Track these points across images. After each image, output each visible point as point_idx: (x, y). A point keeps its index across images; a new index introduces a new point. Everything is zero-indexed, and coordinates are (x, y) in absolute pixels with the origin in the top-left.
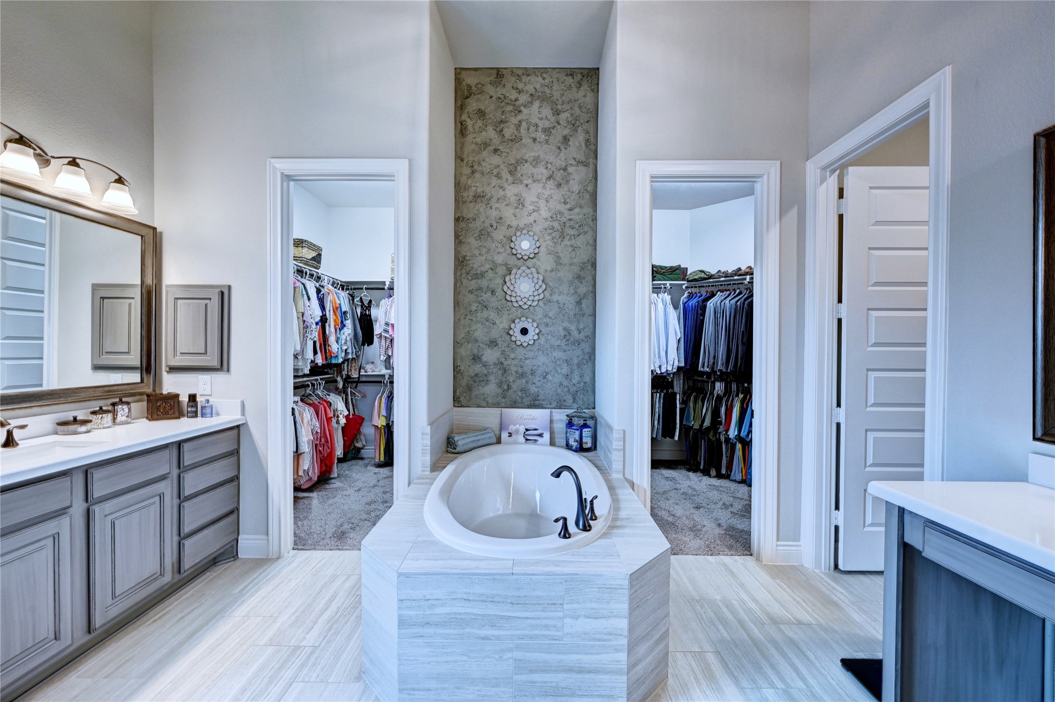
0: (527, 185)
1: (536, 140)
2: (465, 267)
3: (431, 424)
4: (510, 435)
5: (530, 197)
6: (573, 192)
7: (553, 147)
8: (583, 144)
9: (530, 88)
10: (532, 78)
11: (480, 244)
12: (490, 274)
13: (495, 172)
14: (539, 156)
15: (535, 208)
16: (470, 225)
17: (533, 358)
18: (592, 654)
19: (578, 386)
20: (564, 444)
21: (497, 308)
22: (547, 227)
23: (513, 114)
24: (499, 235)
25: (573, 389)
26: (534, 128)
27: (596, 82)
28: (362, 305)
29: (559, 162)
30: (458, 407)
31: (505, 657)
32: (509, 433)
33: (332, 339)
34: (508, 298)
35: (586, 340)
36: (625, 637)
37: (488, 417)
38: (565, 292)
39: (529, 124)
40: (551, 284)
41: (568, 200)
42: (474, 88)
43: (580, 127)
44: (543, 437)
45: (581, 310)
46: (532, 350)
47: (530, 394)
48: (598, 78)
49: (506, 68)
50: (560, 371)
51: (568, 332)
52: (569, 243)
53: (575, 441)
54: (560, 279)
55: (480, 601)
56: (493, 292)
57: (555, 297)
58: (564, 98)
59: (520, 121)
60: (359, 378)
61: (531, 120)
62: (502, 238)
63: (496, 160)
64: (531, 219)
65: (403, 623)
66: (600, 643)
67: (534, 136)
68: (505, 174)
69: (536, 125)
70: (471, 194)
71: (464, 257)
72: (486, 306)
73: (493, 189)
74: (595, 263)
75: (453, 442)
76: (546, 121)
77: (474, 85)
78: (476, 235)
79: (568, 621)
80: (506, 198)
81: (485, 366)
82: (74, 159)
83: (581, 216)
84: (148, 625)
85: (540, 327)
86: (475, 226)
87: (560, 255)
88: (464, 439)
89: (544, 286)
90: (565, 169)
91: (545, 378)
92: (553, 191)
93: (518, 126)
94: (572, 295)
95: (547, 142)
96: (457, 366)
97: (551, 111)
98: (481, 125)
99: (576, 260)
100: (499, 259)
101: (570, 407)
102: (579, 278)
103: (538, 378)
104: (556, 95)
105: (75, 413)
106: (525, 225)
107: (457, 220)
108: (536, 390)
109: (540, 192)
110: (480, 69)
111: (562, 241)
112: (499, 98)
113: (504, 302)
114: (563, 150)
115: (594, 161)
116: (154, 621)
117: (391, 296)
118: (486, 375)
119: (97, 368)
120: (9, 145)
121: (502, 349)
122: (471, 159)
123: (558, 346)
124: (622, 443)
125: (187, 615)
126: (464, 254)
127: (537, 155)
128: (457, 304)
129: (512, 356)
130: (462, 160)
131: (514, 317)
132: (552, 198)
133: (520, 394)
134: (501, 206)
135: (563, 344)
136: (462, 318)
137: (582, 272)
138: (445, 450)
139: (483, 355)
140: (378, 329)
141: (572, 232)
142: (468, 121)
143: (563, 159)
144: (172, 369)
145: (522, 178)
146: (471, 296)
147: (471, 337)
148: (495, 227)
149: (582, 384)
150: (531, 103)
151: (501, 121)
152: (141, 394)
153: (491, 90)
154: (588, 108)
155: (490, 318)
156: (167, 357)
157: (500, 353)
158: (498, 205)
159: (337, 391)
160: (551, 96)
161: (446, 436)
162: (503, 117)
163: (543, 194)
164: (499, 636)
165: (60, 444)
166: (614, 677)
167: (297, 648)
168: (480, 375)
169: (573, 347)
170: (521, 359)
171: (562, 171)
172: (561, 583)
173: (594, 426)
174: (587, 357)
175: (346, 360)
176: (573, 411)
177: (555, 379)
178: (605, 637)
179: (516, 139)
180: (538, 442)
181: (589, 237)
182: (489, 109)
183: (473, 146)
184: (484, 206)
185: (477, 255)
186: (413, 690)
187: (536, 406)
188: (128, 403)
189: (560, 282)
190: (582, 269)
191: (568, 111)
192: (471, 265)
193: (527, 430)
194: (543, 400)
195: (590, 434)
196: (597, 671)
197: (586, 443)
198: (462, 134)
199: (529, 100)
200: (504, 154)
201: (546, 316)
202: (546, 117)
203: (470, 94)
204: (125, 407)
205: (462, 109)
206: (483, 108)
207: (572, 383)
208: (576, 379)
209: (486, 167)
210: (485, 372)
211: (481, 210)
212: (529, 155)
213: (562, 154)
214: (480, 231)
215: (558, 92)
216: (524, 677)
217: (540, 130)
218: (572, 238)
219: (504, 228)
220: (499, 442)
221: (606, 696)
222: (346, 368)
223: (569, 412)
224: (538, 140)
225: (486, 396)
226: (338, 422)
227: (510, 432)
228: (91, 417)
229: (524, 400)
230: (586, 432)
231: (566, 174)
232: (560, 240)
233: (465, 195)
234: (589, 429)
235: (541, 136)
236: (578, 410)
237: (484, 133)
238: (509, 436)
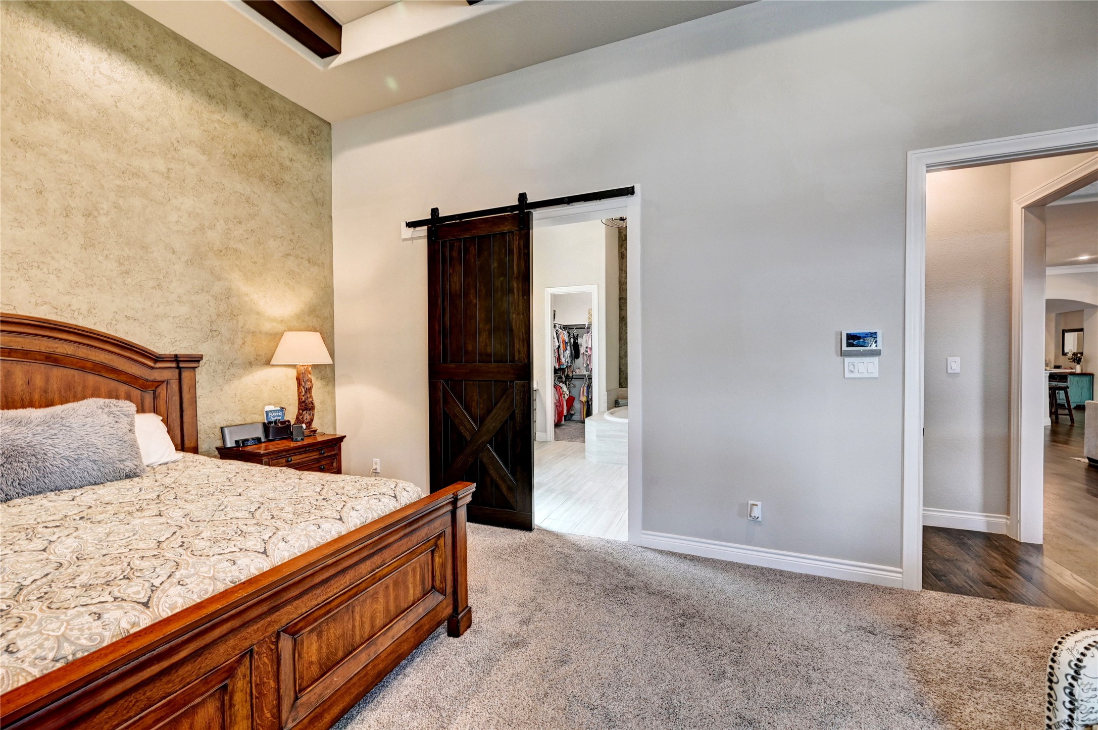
28: (574, 338)
33: (562, 356)
60: (573, 376)
65: (598, 436)
75: (617, 402)
117: (588, 332)
130: (622, 270)
138: (614, 406)
140: (582, 350)
159: (562, 382)
161: (614, 400)
175: (567, 367)
186: (600, 455)
222: (567, 370)
226: (564, 397)
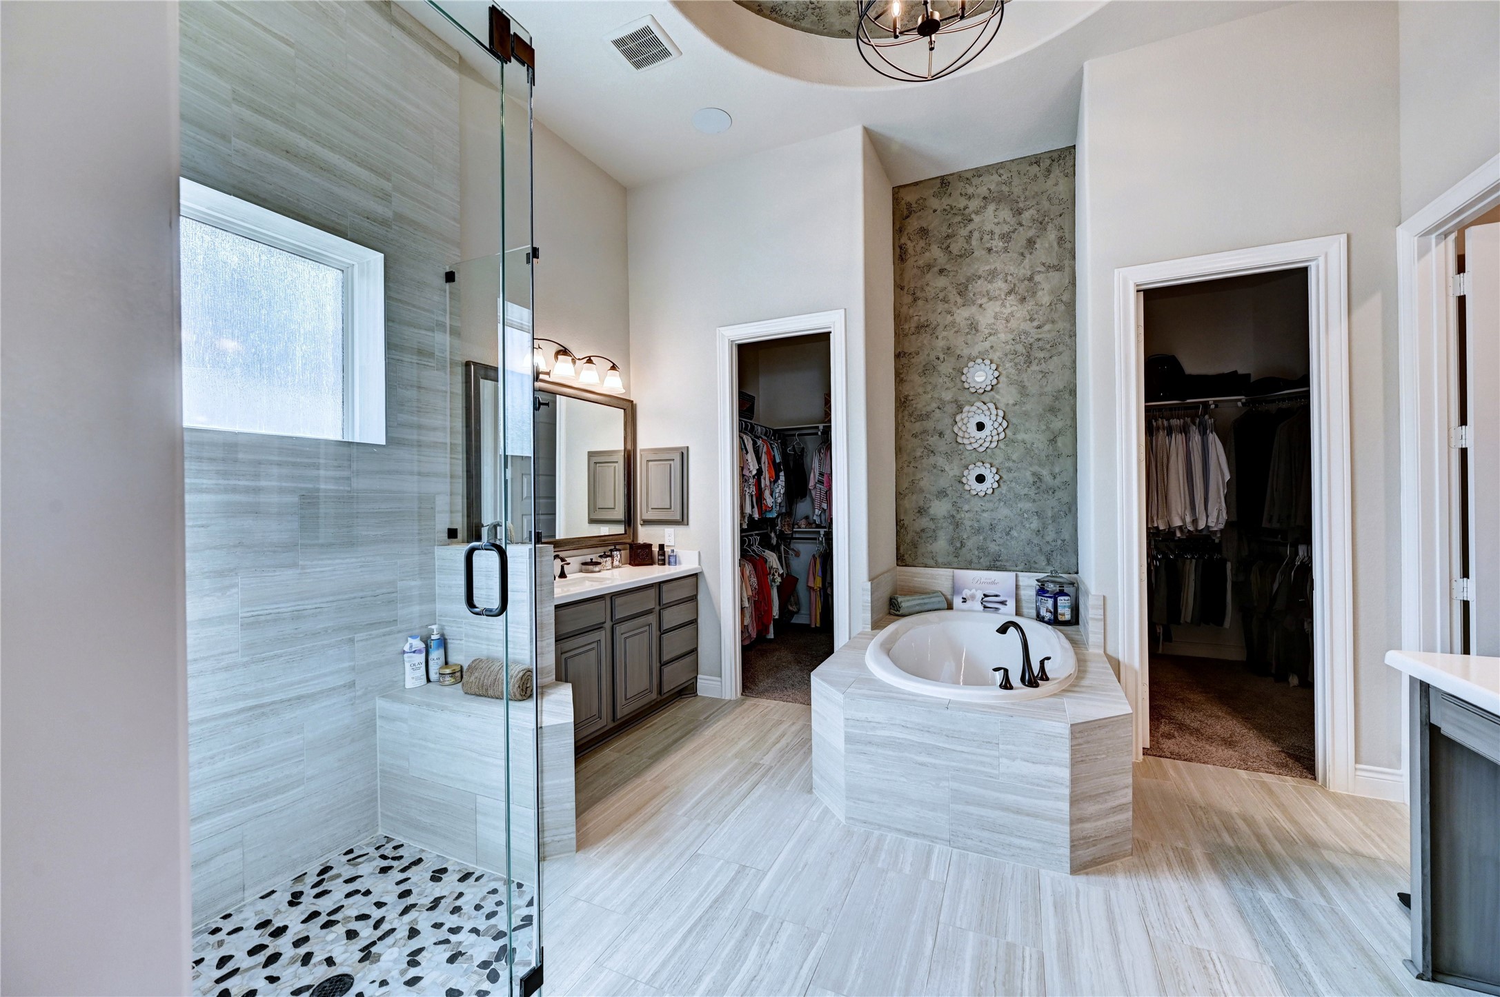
0: (981, 306)
1: (992, 249)
2: (907, 409)
3: (871, 579)
4: (964, 600)
5: (985, 320)
6: (1042, 305)
7: (1014, 255)
8: (1055, 244)
9: (983, 191)
10: (985, 179)
11: (925, 381)
12: (938, 413)
13: (941, 295)
14: (996, 269)
15: (991, 331)
16: (913, 360)
17: (992, 510)
18: (1030, 797)
19: (1053, 544)
20: (1034, 613)
21: (947, 453)
22: (1007, 351)
23: (961, 224)
24: (946, 368)
25: (1047, 548)
26: (989, 237)
27: (1072, 163)
28: (795, 454)
29: (1023, 271)
30: (902, 566)
31: (941, 785)
32: (963, 598)
34: (960, 440)
35: (1063, 487)
36: (1067, 787)
37: (940, 578)
38: (1033, 429)
39: (982, 233)
40: (1014, 420)
41: (1036, 316)
42: (914, 205)
43: (1050, 224)
44: (1006, 605)
45: (1055, 449)
46: (991, 501)
47: (989, 553)
48: (1075, 158)
49: (951, 175)
50: (1028, 525)
51: (1038, 478)
52: (1037, 368)
53: (1048, 611)
54: (1026, 414)
55: (918, 729)
56: (941, 434)
57: (1020, 436)
58: (1027, 193)
59: (971, 232)
60: (792, 534)
61: (985, 228)
62: (951, 371)
63: (942, 282)
64: (987, 344)
66: (1040, 788)
67: (988, 245)
68: (953, 296)
69: (992, 233)
70: (913, 325)
71: (906, 397)
72: (932, 452)
73: (939, 316)
74: (1075, 391)
75: (896, 603)
76: (1004, 225)
77: (914, 203)
78: (920, 371)
79: (1003, 760)
80: (955, 325)
81: (932, 519)
82: (590, 357)
83: (1054, 333)
84: (644, 729)
85: (1000, 473)
86: (918, 360)
87: (1026, 384)
88: (908, 601)
89: (1005, 424)
90: (1031, 279)
91: (1008, 534)
92: (1015, 308)
93: (969, 237)
94: (1044, 431)
95: (1006, 250)
96: (901, 520)
97: (1010, 212)
98: (923, 245)
99: (1049, 389)
100: (947, 396)
101: (1042, 570)
102: (1053, 410)
103: (999, 535)
104: (1017, 191)
105: (591, 556)
106: (979, 352)
107: (898, 356)
108: (997, 548)
109: (997, 311)
110: (921, 182)
111: (1028, 367)
112: (945, 210)
113: (954, 445)
114: (1028, 256)
115: (1072, 262)
116: (648, 727)
118: (934, 531)
119: (592, 521)
120: (560, 357)
121: (953, 500)
122: (912, 285)
123: (1025, 495)
124: (1101, 612)
125: (669, 727)
126: (906, 393)
127: (993, 267)
128: (899, 450)
129: (966, 507)
130: (902, 288)
131: (967, 463)
132: (1013, 316)
133: (976, 553)
134: (949, 333)
135: (1032, 493)
136: (905, 465)
137: (1057, 402)
138: (887, 612)
139: (930, 507)
140: (812, 480)
141: (1041, 355)
142: (909, 243)
143: (1028, 267)
144: (646, 522)
145: (974, 298)
146: (914, 440)
147: (916, 487)
148: (942, 360)
149: (1059, 542)
150: (985, 207)
151: (948, 236)
152: (625, 543)
153: (934, 203)
154: (1061, 197)
155: (938, 464)
156: (642, 512)
157: (950, 505)
158: (945, 334)
160: (1010, 193)
161: (889, 596)
162: (950, 231)
163: (1002, 313)
164: (935, 764)
165: (588, 579)
166: (1055, 825)
167: (756, 765)
168: (927, 530)
169: (1045, 496)
170: (977, 512)
171: (1026, 282)
172: (995, 723)
173: (1074, 594)
174: (1065, 508)
176: (1046, 574)
177: (1022, 535)
178: (1044, 783)
179: (966, 254)
180: (1000, 611)
181: (1066, 358)
182: (933, 225)
183: (915, 270)
184: (928, 335)
185: (921, 393)
186: (859, 799)
187: (997, 568)
188: (620, 550)
189: (1026, 417)
190: (1057, 399)
191: (1033, 208)
192: (914, 406)
193: (986, 596)
194: (1007, 561)
195: (1068, 604)
196: (1035, 815)
197: (1063, 615)
198: (902, 260)
199: (982, 204)
200: (951, 274)
201: (1009, 459)
202: (1004, 220)
203: (910, 213)
204: (618, 553)
205: (901, 231)
206: (925, 226)
207: (1044, 541)
208: (1050, 535)
209: (930, 292)
210: (933, 527)
211: (925, 342)
212: (983, 269)
213: (1027, 261)
214: (924, 366)
215: (1020, 188)
216: (960, 807)
217: (996, 237)
218: (1043, 361)
219: (953, 360)
220: (950, 607)
221: (1047, 842)
222: (779, 523)
223: (1041, 576)
224: (994, 249)
225: (934, 554)
226: (774, 580)
227: (965, 597)
228: (599, 560)
229: (982, 560)
230: (1062, 601)
231: (1033, 285)
232: (1025, 366)
233: (906, 327)
234: (1067, 598)
235: (998, 244)
236: (1052, 573)
237: (927, 254)
238: (963, 602)
